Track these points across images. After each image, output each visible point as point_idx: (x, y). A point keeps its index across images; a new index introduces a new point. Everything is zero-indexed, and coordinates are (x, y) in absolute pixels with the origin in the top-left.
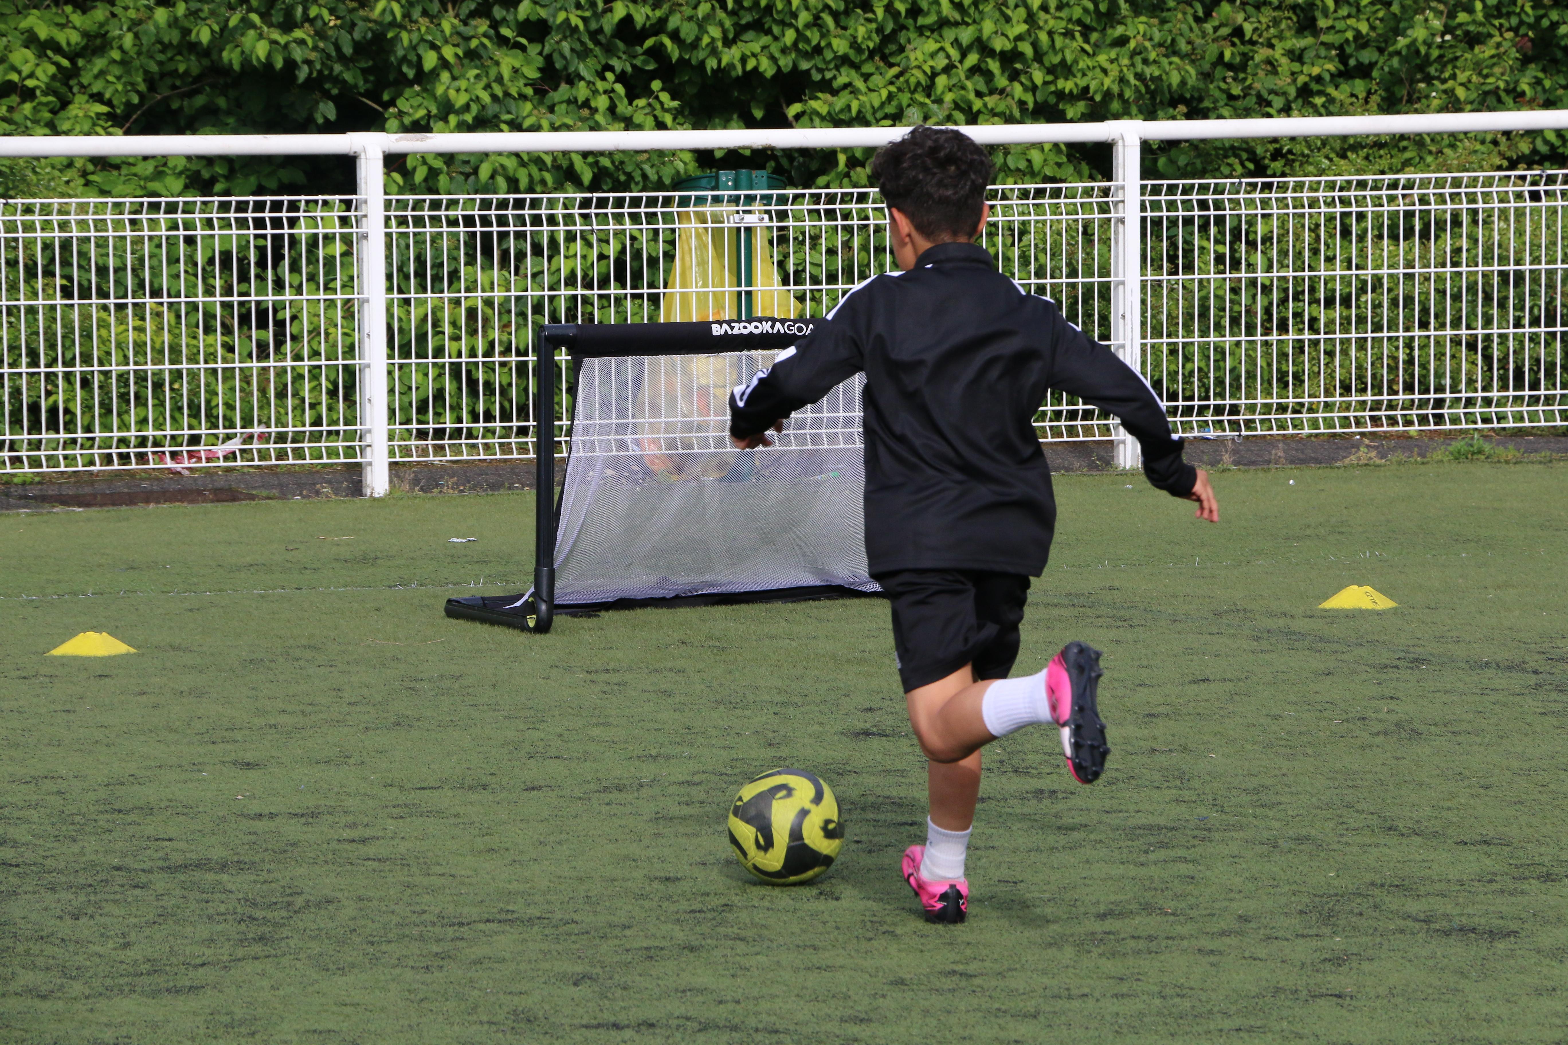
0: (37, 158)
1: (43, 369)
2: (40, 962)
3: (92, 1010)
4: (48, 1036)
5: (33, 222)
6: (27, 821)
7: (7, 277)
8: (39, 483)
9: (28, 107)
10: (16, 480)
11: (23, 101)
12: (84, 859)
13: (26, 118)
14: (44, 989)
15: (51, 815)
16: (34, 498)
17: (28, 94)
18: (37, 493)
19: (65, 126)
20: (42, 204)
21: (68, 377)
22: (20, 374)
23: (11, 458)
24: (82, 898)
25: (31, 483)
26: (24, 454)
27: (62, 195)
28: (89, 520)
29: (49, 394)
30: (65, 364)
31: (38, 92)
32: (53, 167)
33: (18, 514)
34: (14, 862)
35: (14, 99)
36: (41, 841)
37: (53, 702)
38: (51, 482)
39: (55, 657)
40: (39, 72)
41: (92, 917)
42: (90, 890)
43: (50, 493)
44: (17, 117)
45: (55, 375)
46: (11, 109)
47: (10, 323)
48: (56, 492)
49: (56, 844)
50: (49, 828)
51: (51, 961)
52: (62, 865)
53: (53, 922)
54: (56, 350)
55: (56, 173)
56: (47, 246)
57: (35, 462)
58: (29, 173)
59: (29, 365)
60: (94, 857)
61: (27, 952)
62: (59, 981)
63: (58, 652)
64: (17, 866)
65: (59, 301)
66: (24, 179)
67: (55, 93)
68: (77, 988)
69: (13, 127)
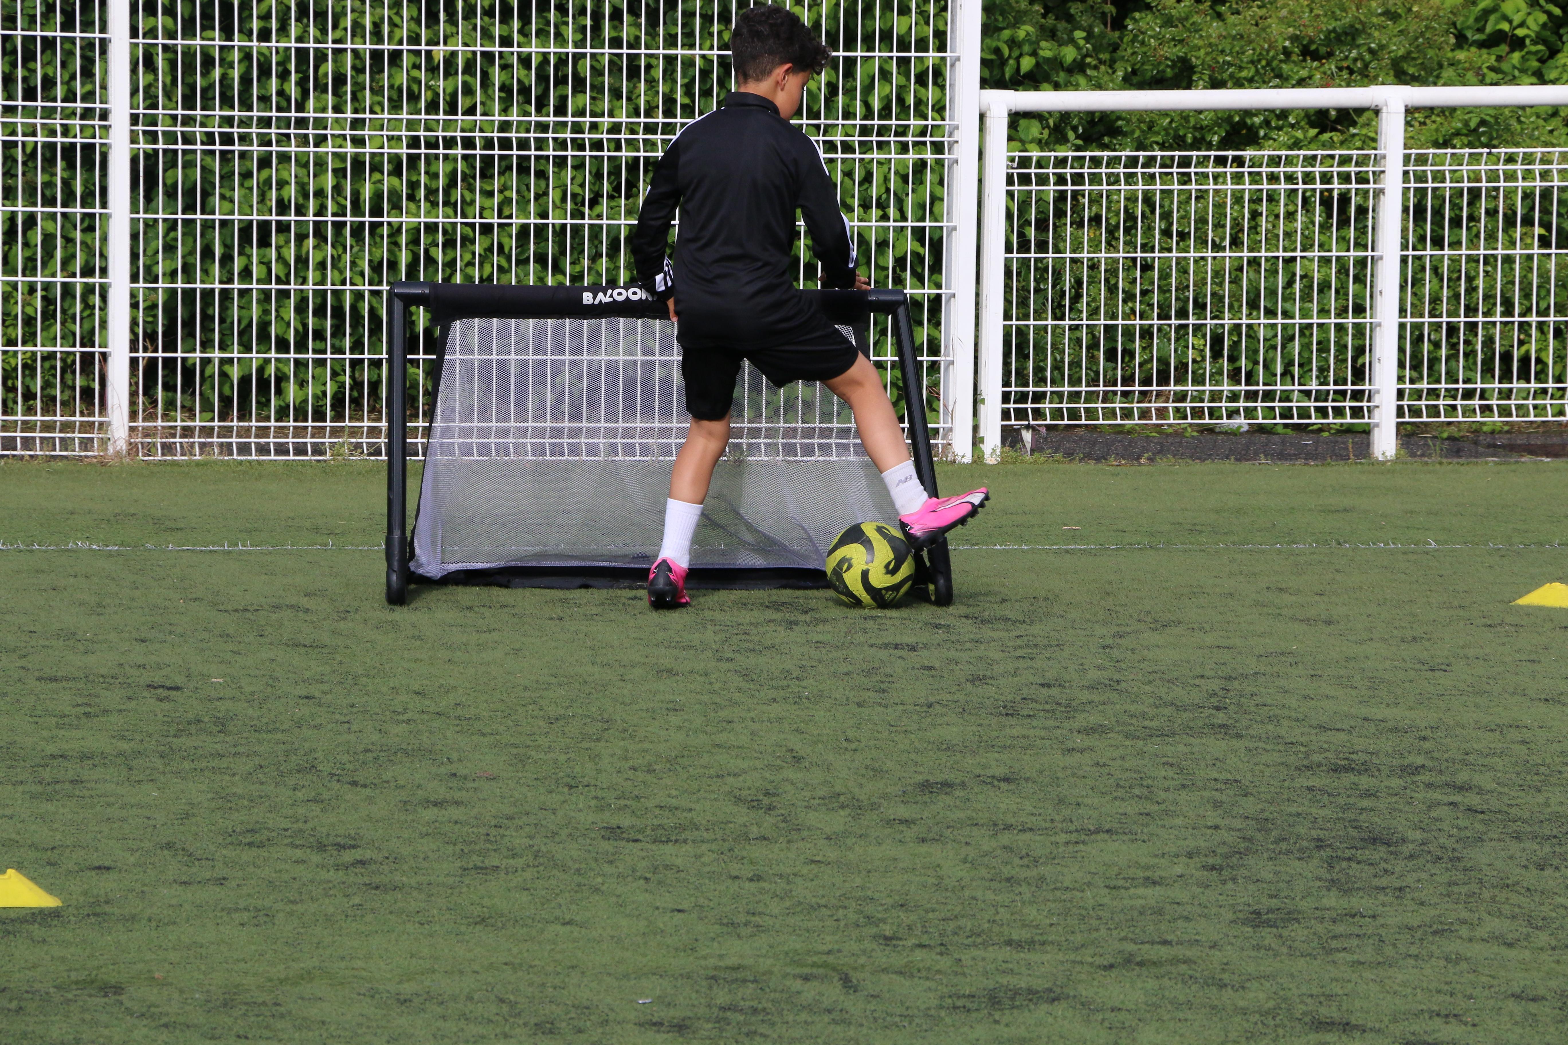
0: (1523, 108)
1: (1516, 319)
2: (1506, 909)
3: (1558, 962)
4: (1515, 983)
5: (1515, 171)
6: (1492, 769)
7: (1486, 227)
8: (1508, 432)
9: (1516, 56)
10: (1485, 429)
11: (1512, 50)
12: (1549, 810)
13: (1514, 67)
14: (1510, 937)
15: (1516, 764)
16: (1502, 446)
17: (1517, 43)
18: (1505, 442)
19: (1553, 75)
20: (1524, 153)
21: (1541, 326)
22: (1494, 323)
23: (1481, 406)
24: (1547, 849)
25: (1500, 432)
26: (1494, 402)
27: (1546, 144)
28: (1557, 470)
29: (1521, 343)
30: (1539, 314)
31: (1528, 41)
32: (1538, 117)
33: (1487, 463)
34: (1479, 808)
35: (1504, 48)
36: (1506, 790)
37: (1519, 651)
38: (1520, 432)
39: (1521, 607)
40: (1530, 21)
41: (1557, 868)
42: (1555, 841)
43: (1519, 442)
44: (1505, 66)
45: (1529, 324)
46: (1499, 58)
47: (1486, 272)
48: (1525, 442)
49: (1521, 794)
50: (1514, 776)
51: (1517, 910)
52: (1527, 815)
53: (1518, 870)
54: (1530, 300)
55: (1541, 122)
56: (1528, 196)
57: (1505, 411)
58: (1513, 122)
59: (1503, 314)
60: (1559, 809)
61: (1493, 899)
62: (1525, 930)
63: (1522, 601)
64: (1482, 812)
65: (1536, 251)
66: (1508, 129)
67: (1545, 42)
68: (1543, 938)
69: (1500, 76)
